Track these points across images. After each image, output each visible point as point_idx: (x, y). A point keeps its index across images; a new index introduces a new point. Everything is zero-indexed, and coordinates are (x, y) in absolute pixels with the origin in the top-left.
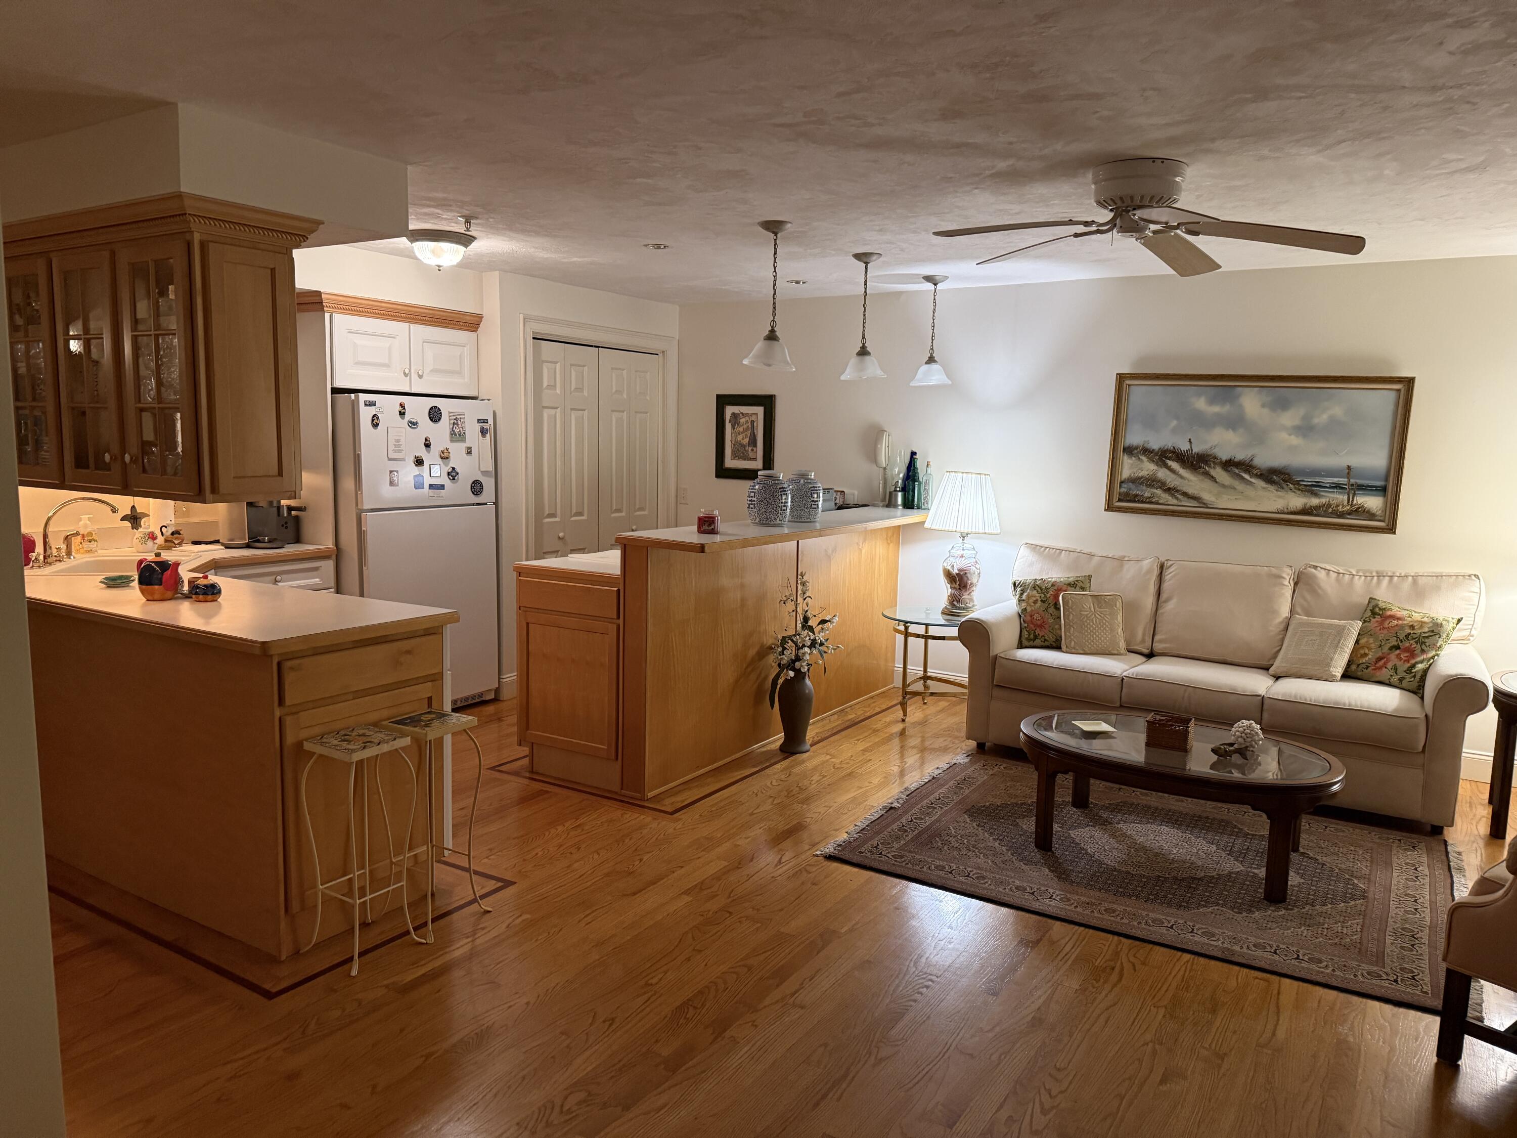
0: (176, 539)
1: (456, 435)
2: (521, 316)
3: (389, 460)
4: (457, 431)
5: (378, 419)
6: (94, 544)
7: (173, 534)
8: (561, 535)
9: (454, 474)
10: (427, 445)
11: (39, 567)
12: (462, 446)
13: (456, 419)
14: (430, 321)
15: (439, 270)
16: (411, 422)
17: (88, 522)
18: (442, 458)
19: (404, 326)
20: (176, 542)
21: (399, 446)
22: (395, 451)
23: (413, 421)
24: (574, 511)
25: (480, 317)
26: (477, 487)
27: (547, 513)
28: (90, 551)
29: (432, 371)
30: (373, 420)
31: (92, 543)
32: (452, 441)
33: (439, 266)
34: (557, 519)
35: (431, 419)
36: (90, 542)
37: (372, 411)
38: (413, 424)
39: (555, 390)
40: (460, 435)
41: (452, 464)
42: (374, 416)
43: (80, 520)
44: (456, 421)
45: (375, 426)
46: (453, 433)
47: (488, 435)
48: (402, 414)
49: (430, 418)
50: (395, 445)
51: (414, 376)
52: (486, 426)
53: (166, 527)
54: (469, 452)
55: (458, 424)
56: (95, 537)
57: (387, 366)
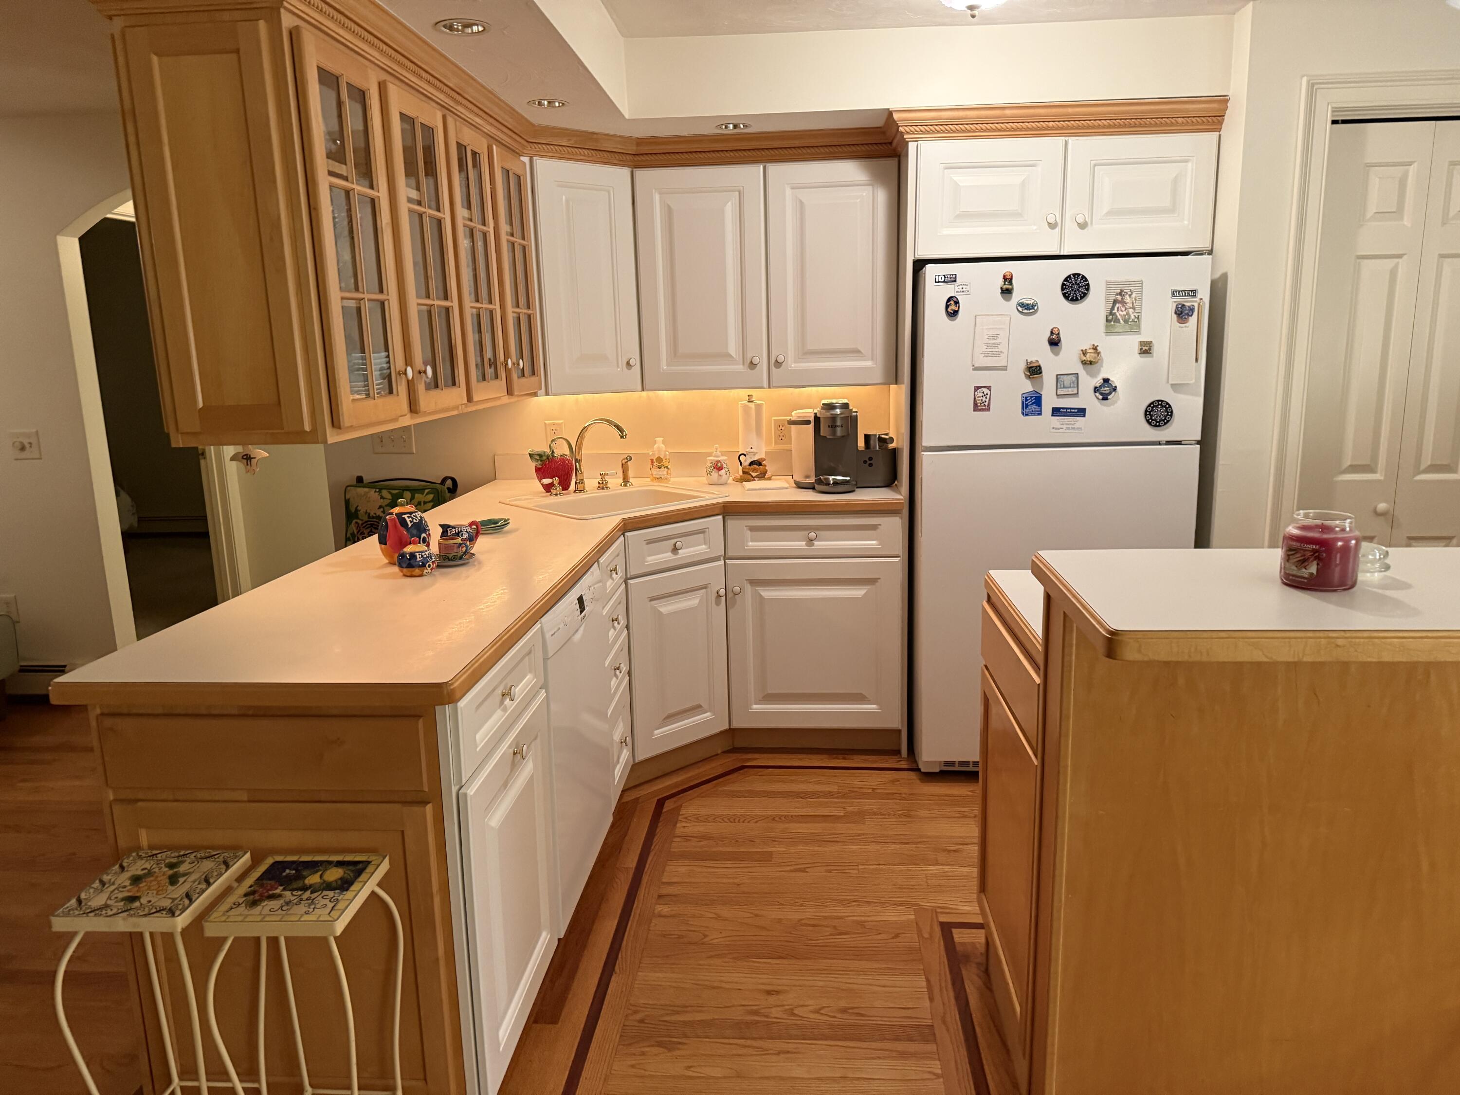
0: (754, 470)
1: (1117, 321)
2: (1305, 80)
3: (976, 369)
4: (1120, 314)
5: (957, 302)
6: (663, 471)
7: (752, 463)
8: (1382, 506)
9: (1106, 390)
10: (1054, 342)
11: (556, 495)
12: (1133, 342)
13: (1120, 294)
14: (1109, 126)
15: (973, 16)
16: (1022, 305)
17: (663, 446)
18: (1084, 363)
19: (1055, 143)
20: (754, 474)
21: (996, 345)
22: (986, 355)
23: (1025, 302)
24: (1426, 462)
25: (1223, 101)
26: (1160, 413)
27: (1349, 463)
28: (659, 479)
29: (1110, 213)
30: (947, 306)
31: (663, 469)
32: (1109, 331)
33: (971, 8)
34: (1378, 476)
35: (1066, 296)
36: (660, 468)
37: (950, 290)
38: (1028, 308)
39: (1402, 219)
40: (1126, 321)
41: (1104, 374)
42: (949, 300)
43: (655, 442)
44: (1119, 298)
45: (953, 315)
46: (1111, 318)
47: (1193, 319)
48: (1007, 292)
49: (1064, 295)
50: (987, 345)
51: (1070, 226)
52: (1188, 302)
53: (745, 455)
54: (1146, 349)
55: (1123, 303)
56: (665, 463)
57: (1016, 215)
